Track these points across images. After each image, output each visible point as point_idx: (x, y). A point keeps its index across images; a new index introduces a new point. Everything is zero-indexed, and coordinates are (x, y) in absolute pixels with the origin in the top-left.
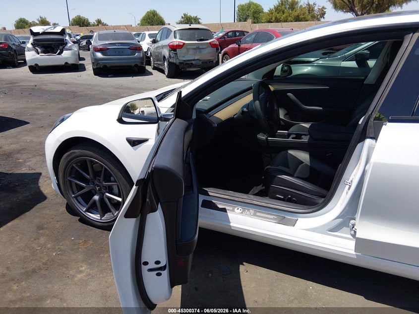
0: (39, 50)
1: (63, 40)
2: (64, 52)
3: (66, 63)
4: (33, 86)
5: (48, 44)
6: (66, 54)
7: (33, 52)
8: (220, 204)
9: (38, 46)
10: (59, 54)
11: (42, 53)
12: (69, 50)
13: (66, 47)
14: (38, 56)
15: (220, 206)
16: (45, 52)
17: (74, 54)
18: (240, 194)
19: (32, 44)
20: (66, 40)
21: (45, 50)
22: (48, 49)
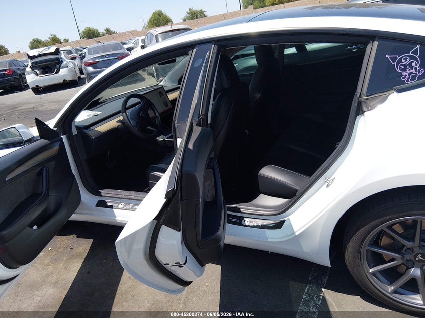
0: (38, 72)
1: (58, 59)
2: (61, 70)
3: (65, 81)
4: (31, 108)
5: (46, 65)
6: (63, 72)
7: (33, 75)
8: (110, 202)
9: (37, 68)
10: (57, 73)
11: (40, 74)
12: (66, 67)
13: (62, 65)
14: (37, 78)
15: (109, 204)
16: (44, 73)
17: (71, 71)
18: (125, 192)
19: (30, 67)
20: (61, 58)
21: (43, 71)
22: (47, 70)
